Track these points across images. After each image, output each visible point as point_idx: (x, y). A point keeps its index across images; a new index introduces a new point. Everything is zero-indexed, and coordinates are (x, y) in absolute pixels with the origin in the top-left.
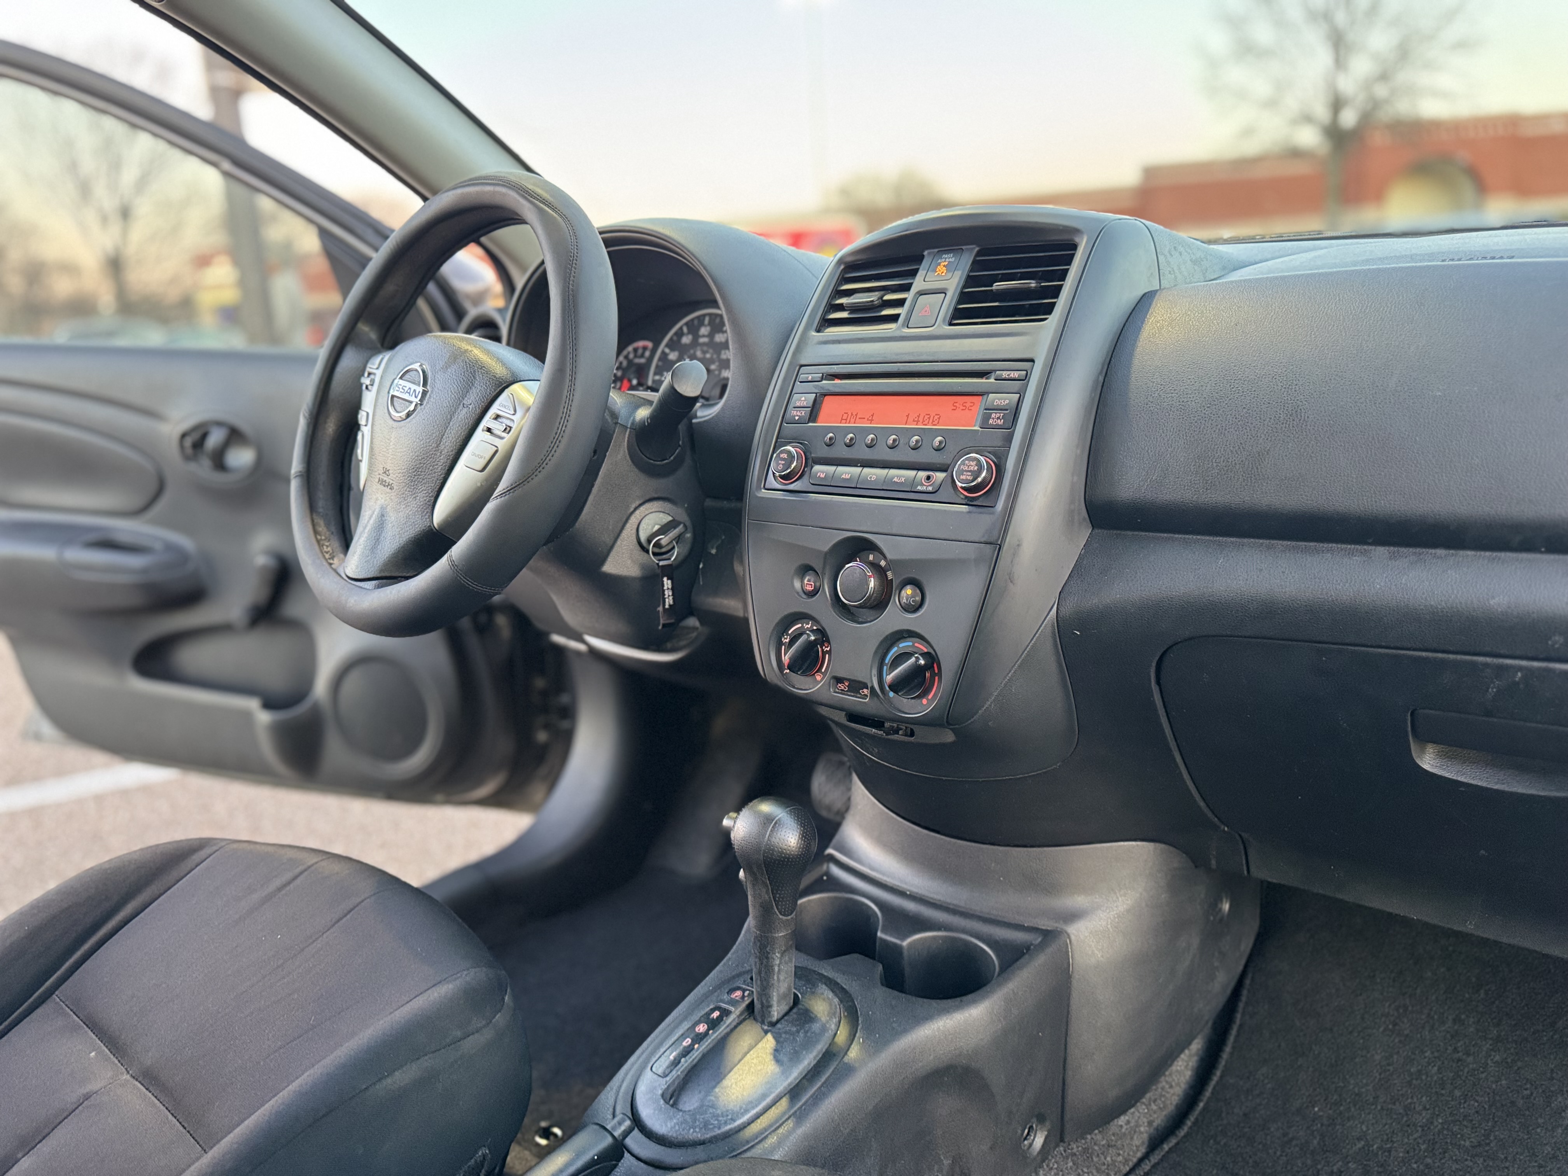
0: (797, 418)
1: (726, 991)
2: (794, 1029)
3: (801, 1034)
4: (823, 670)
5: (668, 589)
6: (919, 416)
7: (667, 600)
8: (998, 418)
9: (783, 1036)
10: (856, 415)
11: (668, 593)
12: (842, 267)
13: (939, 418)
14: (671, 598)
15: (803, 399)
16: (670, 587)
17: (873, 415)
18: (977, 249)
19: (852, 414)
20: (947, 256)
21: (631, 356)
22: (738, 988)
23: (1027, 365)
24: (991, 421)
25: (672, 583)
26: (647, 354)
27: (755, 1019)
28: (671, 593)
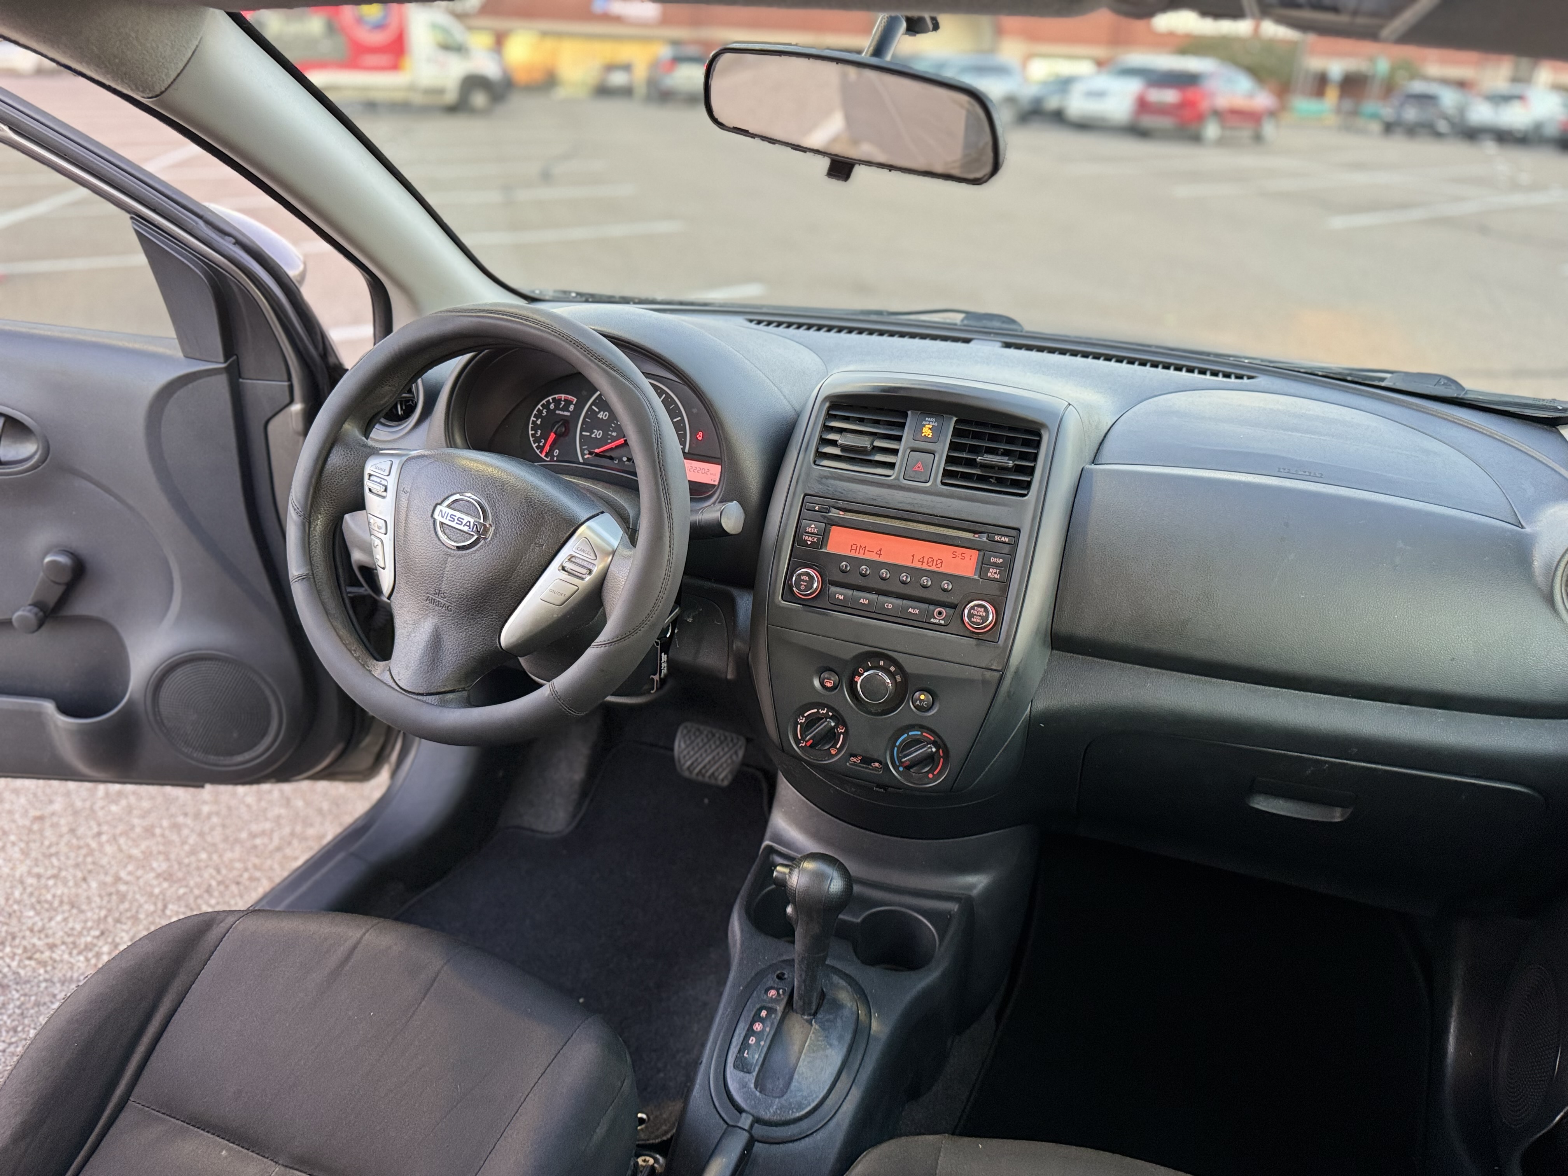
0: (809, 543)
1: (763, 992)
2: (831, 1017)
3: (839, 1020)
4: (838, 746)
5: (664, 661)
6: (923, 558)
7: (663, 671)
8: (995, 573)
9: (826, 1024)
10: (865, 548)
11: (664, 665)
12: (827, 404)
13: (942, 563)
14: (665, 669)
15: (813, 526)
16: (666, 660)
17: (881, 550)
18: (955, 419)
19: (861, 547)
20: (929, 419)
21: (552, 406)
22: (772, 988)
23: (1013, 533)
24: (989, 574)
25: (668, 657)
26: (572, 408)
27: (797, 1013)
28: (666, 665)
